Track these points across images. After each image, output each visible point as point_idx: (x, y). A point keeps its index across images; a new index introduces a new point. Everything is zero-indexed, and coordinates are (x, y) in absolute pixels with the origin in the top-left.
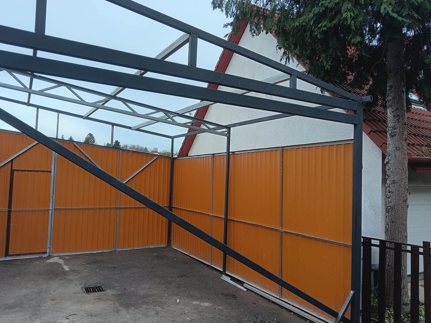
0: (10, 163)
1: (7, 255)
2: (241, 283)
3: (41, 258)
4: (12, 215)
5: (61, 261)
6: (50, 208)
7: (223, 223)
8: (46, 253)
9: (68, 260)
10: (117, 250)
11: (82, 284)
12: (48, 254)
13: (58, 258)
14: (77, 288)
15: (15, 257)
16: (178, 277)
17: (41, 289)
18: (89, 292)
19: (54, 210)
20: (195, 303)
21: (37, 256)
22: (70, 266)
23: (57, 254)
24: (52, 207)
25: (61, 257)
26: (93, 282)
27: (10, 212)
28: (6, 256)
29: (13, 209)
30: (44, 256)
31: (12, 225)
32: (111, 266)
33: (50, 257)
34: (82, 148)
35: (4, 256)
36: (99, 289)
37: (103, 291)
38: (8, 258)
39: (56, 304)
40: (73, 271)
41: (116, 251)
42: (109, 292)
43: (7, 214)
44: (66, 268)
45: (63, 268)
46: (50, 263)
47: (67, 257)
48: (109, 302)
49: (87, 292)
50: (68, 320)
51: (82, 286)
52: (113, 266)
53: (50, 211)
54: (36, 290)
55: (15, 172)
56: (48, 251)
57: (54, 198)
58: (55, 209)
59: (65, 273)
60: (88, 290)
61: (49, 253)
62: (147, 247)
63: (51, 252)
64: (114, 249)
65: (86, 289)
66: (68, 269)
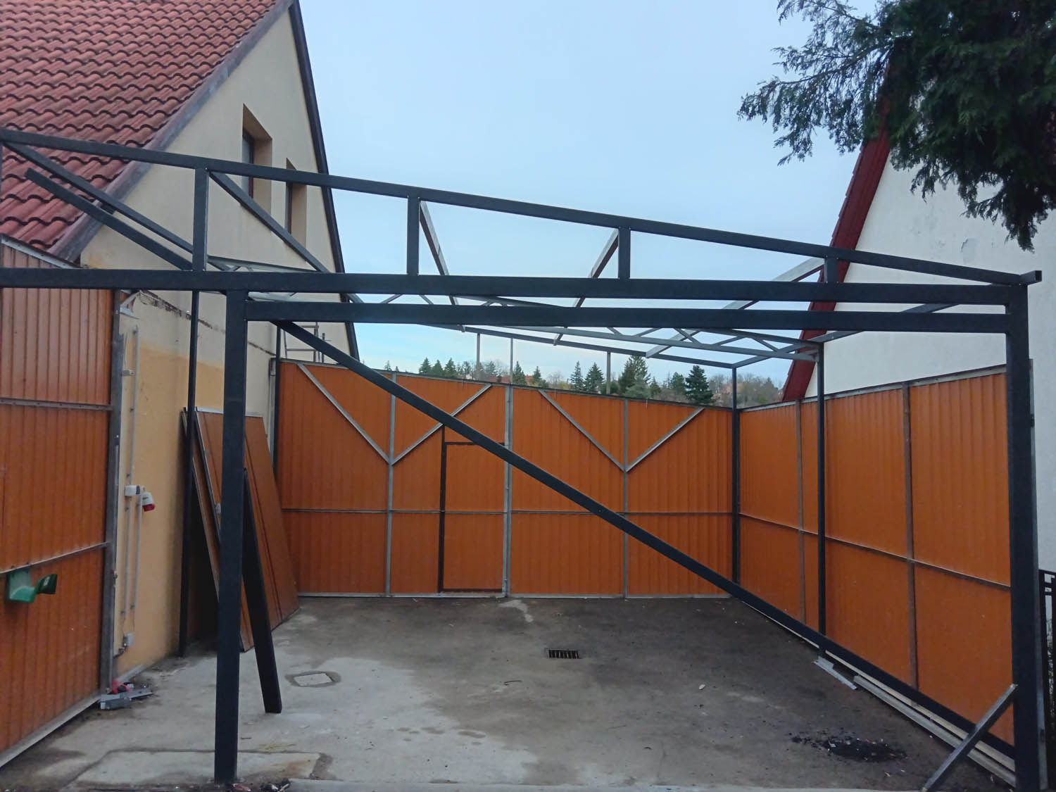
0: (441, 432)
1: (440, 589)
2: (850, 675)
3: (493, 599)
4: (447, 519)
5: (523, 608)
6: (506, 511)
7: (814, 545)
8: (500, 591)
9: (536, 605)
10: (627, 597)
11: (546, 644)
12: (504, 594)
13: (520, 601)
14: (537, 648)
15: (452, 593)
16: (725, 652)
17: (482, 643)
18: (554, 656)
19: (510, 515)
20: (732, 694)
21: (487, 596)
22: (536, 616)
23: (517, 596)
24: (508, 508)
25: (524, 601)
26: (565, 644)
27: (442, 515)
28: (439, 592)
29: (448, 509)
30: (498, 596)
31: (446, 537)
32: (605, 622)
33: (507, 598)
35: (436, 589)
36: (573, 655)
37: (578, 657)
38: (443, 595)
39: (496, 665)
40: (538, 624)
41: (624, 598)
42: (586, 661)
43: (438, 517)
44: (529, 618)
45: (523, 618)
46: (505, 609)
47: (534, 602)
48: (580, 673)
49: (550, 656)
50: (506, 687)
51: (546, 647)
52: (609, 622)
53: (505, 516)
54: (473, 644)
55: (449, 448)
56: (504, 588)
57: (511, 490)
58: (513, 513)
59: (523, 625)
60: (553, 654)
61: (506, 591)
62: (689, 596)
63: (509, 589)
64: (621, 595)
65: (550, 653)
66: (531, 620)
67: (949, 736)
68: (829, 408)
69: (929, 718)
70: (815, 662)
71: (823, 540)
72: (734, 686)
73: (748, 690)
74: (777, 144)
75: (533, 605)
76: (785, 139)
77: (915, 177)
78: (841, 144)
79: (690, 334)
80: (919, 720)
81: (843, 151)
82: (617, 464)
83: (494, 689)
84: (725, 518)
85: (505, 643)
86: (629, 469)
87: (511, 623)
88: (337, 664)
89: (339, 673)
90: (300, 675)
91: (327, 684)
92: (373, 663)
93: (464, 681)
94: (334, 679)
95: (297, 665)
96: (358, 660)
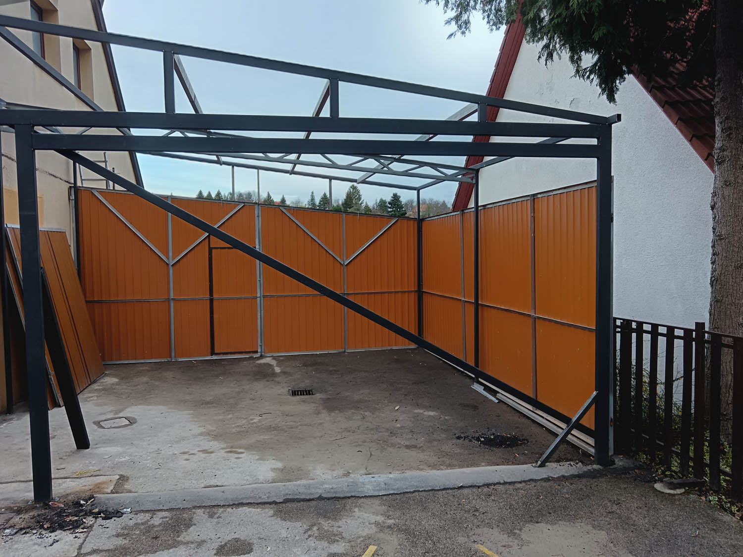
0: (207, 240)
1: (213, 353)
2: (494, 393)
3: (251, 358)
4: (215, 303)
5: (274, 363)
6: (258, 295)
7: (472, 309)
8: (257, 352)
9: (282, 361)
10: (347, 351)
11: (289, 387)
12: (259, 354)
13: (271, 358)
14: (282, 389)
15: (222, 355)
16: (413, 384)
17: (243, 389)
18: (295, 395)
19: (262, 298)
20: (416, 411)
21: (247, 356)
22: (282, 368)
23: (271, 354)
24: (261, 295)
25: (274, 358)
26: (305, 384)
27: (211, 301)
28: (212, 355)
29: (215, 296)
30: (255, 356)
31: (215, 316)
32: (331, 369)
33: (262, 357)
34: (292, 214)
35: (209, 354)
36: (309, 392)
37: (312, 394)
38: (215, 357)
39: (254, 403)
40: (284, 373)
41: (345, 352)
42: (318, 396)
43: (208, 302)
44: (278, 370)
45: (273, 370)
46: (260, 364)
47: (281, 358)
48: (313, 405)
49: (293, 395)
50: (260, 418)
51: (290, 388)
52: (334, 369)
53: (258, 299)
54: (237, 390)
55: (214, 251)
56: (259, 350)
57: (262, 281)
58: (264, 297)
59: (274, 375)
60: (295, 393)
61: (261, 352)
62: (389, 348)
63: (263, 350)
64: (343, 350)
65: (292, 393)
66: (279, 371)
67: (555, 427)
68: (481, 214)
69: (543, 417)
70: (472, 387)
71: (477, 305)
72: (418, 406)
73: (428, 408)
74: (446, 24)
75: (280, 361)
76: (452, 19)
77: (540, 50)
78: (491, 24)
79: (387, 164)
80: (537, 419)
81: (492, 30)
82: (339, 259)
83: (252, 420)
84: (413, 293)
85: (260, 388)
86: (347, 263)
87: (264, 374)
88: (134, 411)
89: (136, 417)
90: (105, 420)
91: (126, 426)
92: (163, 408)
93: (230, 416)
94: (132, 421)
95: (102, 414)
96: (150, 407)
